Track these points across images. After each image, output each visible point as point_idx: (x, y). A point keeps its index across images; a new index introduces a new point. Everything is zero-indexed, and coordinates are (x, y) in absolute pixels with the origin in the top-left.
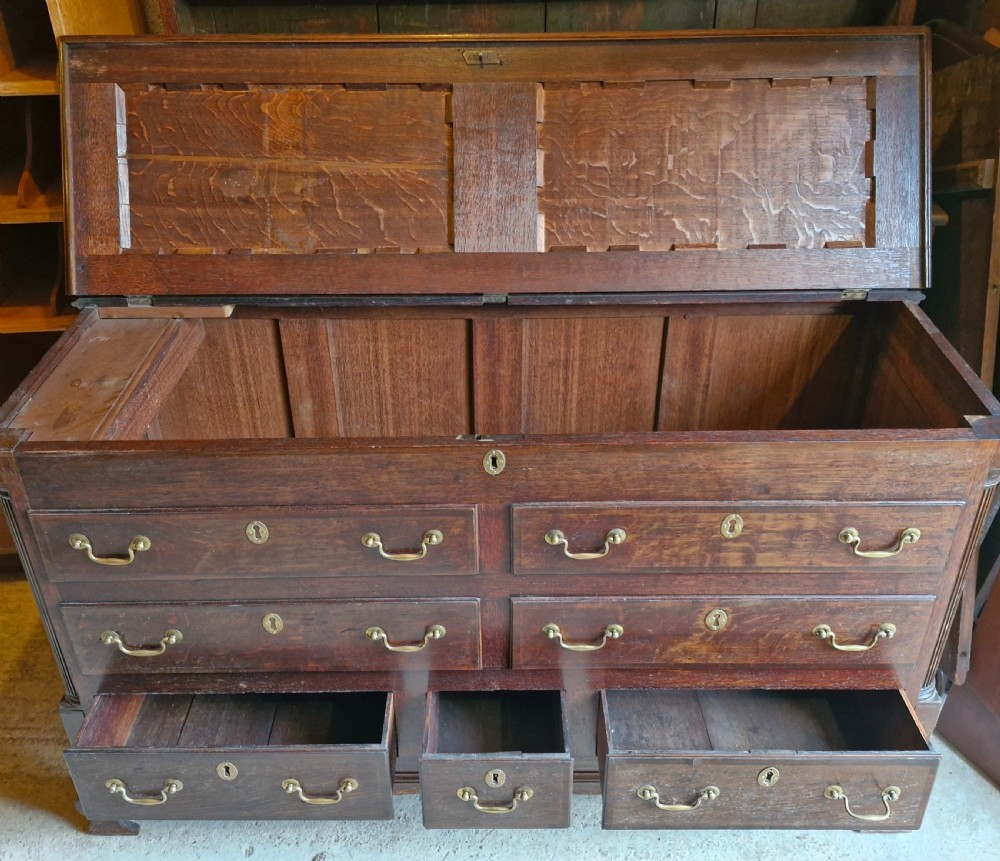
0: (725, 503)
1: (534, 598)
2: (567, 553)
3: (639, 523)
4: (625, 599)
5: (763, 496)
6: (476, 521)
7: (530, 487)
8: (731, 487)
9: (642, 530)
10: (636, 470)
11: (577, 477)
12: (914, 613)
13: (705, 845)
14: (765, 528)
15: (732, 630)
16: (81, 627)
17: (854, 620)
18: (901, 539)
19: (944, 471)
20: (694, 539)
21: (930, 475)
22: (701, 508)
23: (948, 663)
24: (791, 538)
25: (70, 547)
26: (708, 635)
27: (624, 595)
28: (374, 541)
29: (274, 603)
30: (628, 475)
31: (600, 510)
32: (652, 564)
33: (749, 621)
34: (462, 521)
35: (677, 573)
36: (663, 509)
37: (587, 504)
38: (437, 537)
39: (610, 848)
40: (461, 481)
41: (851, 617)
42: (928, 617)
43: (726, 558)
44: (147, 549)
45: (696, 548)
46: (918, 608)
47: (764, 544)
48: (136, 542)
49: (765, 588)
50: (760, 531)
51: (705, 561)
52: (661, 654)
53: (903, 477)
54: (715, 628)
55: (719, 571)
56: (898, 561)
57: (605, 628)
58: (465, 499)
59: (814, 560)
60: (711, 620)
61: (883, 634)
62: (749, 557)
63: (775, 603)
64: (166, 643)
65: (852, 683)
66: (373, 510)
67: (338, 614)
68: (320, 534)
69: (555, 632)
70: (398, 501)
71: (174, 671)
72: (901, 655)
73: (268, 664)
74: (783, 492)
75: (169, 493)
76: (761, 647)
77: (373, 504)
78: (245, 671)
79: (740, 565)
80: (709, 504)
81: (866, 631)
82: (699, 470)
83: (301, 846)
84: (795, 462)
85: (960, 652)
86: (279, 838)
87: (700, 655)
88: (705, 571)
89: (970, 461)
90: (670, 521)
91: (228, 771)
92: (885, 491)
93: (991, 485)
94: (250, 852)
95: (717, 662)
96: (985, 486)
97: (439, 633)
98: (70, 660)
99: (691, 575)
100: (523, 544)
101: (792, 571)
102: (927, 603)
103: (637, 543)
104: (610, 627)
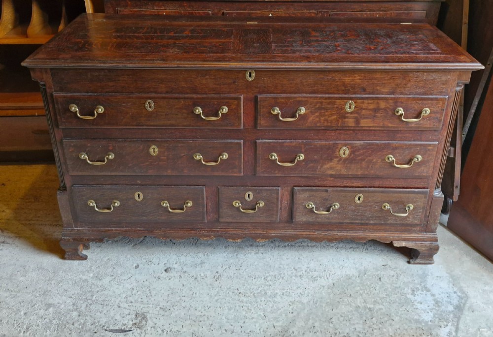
0: (347, 96)
1: (266, 140)
2: (281, 119)
3: (311, 104)
4: (305, 141)
5: (363, 93)
6: (242, 103)
7: (265, 87)
8: (349, 88)
9: (313, 107)
10: (309, 79)
11: (285, 82)
12: (429, 150)
13: (341, 267)
14: (364, 107)
15: (351, 157)
16: (70, 150)
17: (403, 153)
18: (421, 113)
19: (439, 81)
20: (334, 113)
21: (433, 84)
22: (337, 97)
24: (375, 111)
25: (69, 110)
26: (340, 159)
27: (304, 139)
28: (199, 110)
29: (154, 141)
30: (306, 82)
31: (294, 98)
32: (316, 124)
33: (358, 153)
34: (236, 102)
35: (327, 129)
36: (321, 98)
37: (289, 95)
38: (225, 110)
39: (299, 268)
40: (236, 83)
41: (402, 151)
42: (435, 153)
43: (348, 122)
44: (102, 112)
45: (335, 117)
46: (430, 148)
47: (364, 115)
48: (98, 109)
49: (364, 137)
50: (362, 109)
51: (338, 123)
52: (320, 169)
53: (421, 84)
54: (344, 156)
55: (344, 129)
56: (420, 124)
57: (296, 155)
58: (238, 92)
59: (386, 123)
60: (342, 152)
61: (416, 159)
62: (357, 121)
63: (369, 145)
64: (107, 158)
65: (404, 186)
66: (199, 96)
67: (182, 146)
68: (176, 107)
69: (275, 156)
70: (210, 92)
71: (109, 174)
72: (424, 171)
73: (151, 171)
74: (371, 91)
75: (113, 86)
76: (363, 166)
77: (199, 94)
78: (140, 174)
79: (353, 125)
80: (340, 96)
81: (409, 159)
82: (336, 79)
83: (160, 264)
84: (376, 77)
85: (455, 186)
86: (150, 262)
87: (337, 170)
88: (339, 128)
89: (449, 77)
90: (324, 103)
91: (139, 196)
92: (414, 91)
93: (459, 89)
94: (137, 267)
95: (345, 173)
96: (457, 89)
97: (225, 157)
98: (64, 167)
99: (333, 130)
100: (262, 114)
101: (376, 129)
102: (434, 146)
103: (310, 114)
104: (298, 155)
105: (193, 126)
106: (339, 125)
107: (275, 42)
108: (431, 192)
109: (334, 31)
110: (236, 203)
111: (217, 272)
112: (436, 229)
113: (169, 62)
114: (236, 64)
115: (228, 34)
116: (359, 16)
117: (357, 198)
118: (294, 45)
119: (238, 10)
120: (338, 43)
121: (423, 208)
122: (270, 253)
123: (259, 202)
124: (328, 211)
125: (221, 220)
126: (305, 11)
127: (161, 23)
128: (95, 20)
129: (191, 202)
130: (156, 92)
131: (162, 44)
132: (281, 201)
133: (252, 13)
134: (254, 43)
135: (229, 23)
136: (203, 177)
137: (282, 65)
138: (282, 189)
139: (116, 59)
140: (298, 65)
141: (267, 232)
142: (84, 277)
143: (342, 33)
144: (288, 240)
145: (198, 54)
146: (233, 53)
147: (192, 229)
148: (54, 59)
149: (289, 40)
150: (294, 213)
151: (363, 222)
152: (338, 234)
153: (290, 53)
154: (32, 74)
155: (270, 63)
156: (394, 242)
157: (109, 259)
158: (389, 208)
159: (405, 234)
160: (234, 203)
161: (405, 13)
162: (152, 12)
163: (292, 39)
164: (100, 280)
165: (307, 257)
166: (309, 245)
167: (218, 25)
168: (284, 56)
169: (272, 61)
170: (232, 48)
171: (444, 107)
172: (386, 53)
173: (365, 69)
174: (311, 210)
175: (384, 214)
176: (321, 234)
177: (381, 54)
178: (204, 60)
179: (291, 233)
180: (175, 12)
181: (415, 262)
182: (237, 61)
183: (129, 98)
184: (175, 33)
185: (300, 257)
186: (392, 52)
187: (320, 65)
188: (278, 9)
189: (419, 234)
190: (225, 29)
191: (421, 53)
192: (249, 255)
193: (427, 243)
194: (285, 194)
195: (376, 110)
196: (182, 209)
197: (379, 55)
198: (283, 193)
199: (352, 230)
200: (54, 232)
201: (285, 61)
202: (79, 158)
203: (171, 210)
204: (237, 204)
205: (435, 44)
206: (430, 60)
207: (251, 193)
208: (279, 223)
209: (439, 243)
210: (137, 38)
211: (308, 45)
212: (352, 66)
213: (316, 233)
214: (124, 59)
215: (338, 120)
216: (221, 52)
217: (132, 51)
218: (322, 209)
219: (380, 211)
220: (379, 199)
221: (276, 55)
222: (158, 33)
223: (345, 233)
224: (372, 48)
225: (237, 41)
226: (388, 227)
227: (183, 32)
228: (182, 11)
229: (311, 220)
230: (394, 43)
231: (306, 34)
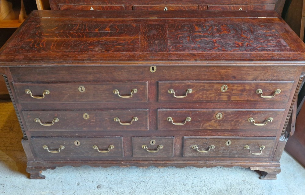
0: (222, 81)
1: (165, 109)
2: (175, 96)
3: (196, 87)
4: (192, 110)
5: (234, 80)
6: (147, 86)
7: (164, 76)
8: (224, 76)
9: (197, 89)
10: (196, 71)
11: (178, 73)
12: (278, 114)
13: (215, 183)
14: (234, 89)
15: (224, 119)
16: (28, 117)
17: (261, 116)
18: (275, 92)
19: (288, 72)
20: (213, 92)
21: (284, 73)
22: (215, 83)
23: (288, 129)
24: (242, 91)
25: (25, 93)
26: (217, 120)
27: (191, 108)
28: (117, 92)
29: (86, 110)
30: (193, 73)
31: (184, 83)
32: (200, 99)
33: (229, 117)
34: (143, 86)
35: (208, 102)
36: (204, 83)
37: (181, 81)
38: (136, 91)
39: (186, 184)
40: (143, 74)
41: (260, 115)
42: (283, 116)
43: (222, 98)
44: (48, 94)
45: (214, 95)
46: (280, 113)
47: (234, 94)
48: (45, 92)
49: (234, 106)
50: (232, 90)
51: (216, 99)
52: (202, 126)
53: (276, 74)
54: (219, 118)
55: (220, 102)
56: (274, 99)
58: (144, 80)
59: (249, 98)
60: (217, 116)
61: (269, 121)
63: (237, 111)
64: (54, 122)
65: (259, 135)
66: (117, 83)
67: (106, 114)
68: (100, 90)
69: (171, 119)
70: (124, 80)
71: (56, 130)
72: (274, 127)
73: (85, 128)
74: (240, 78)
75: (55, 77)
76: (232, 124)
78: (77, 130)
79: (226, 100)
80: (217, 81)
81: (264, 120)
82: (214, 71)
83: (94, 182)
84: (243, 69)
85: (292, 125)
86: (87, 180)
87: (214, 126)
88: (216, 102)
89: (296, 69)
90: (206, 86)
91: (77, 143)
92: (270, 78)
93: (302, 76)
94: (78, 184)
95: (219, 128)
96: (300, 77)
97: (136, 120)
98: (25, 127)
99: (212, 102)
100: (161, 93)
101: (242, 102)
102: (282, 111)
103: (196, 93)
104: (187, 118)
105: (113, 101)
106: (216, 100)
107: (170, 39)
108: (278, 139)
109: (211, 26)
112: (280, 159)
113: (94, 61)
115: (135, 31)
118: (184, 41)
120: (215, 39)
121: (272, 148)
123: (159, 146)
124: (207, 149)
125: (134, 156)
126: (190, 5)
127: (89, 19)
129: (113, 146)
131: (90, 42)
132: (175, 145)
133: (153, 7)
134: (155, 40)
135: (137, 18)
136: (120, 131)
137: (176, 63)
138: (176, 138)
139: (57, 59)
140: (188, 63)
141: (165, 162)
144: (179, 167)
145: (115, 53)
146: (141, 51)
147: (114, 161)
148: (11, 61)
149: (180, 36)
150: (184, 152)
151: (230, 156)
152: (213, 163)
153: (181, 50)
155: (167, 62)
156: (251, 168)
157: (59, 178)
158: (248, 148)
159: (259, 163)
160: (143, 146)
163: (182, 35)
167: (129, 20)
168: (177, 54)
169: (169, 59)
170: (139, 45)
172: (250, 50)
174: (196, 150)
176: (202, 164)
177: (247, 51)
179: (181, 163)
181: (265, 178)
182: (143, 60)
184: (99, 30)
185: (188, 176)
186: (255, 49)
187: (203, 63)
188: (171, 4)
189: (268, 163)
190: (134, 25)
193: (273, 168)
194: (178, 141)
196: (107, 150)
198: (176, 140)
199: (223, 161)
201: (178, 60)
202: (34, 122)
203: (99, 151)
204: (145, 147)
207: (154, 141)
208: (174, 157)
209: (281, 167)
210: (72, 35)
211: (193, 42)
212: (227, 64)
213: (198, 163)
214: (62, 60)
216: (132, 50)
217: (68, 50)
218: (202, 149)
219: (242, 150)
220: (242, 143)
221: (171, 52)
222: (87, 30)
223: (218, 162)
224: (240, 45)
225: (143, 38)
226: (247, 159)
227: (105, 29)
228: (104, 6)
229: (195, 155)
230: (255, 38)
231: (192, 30)
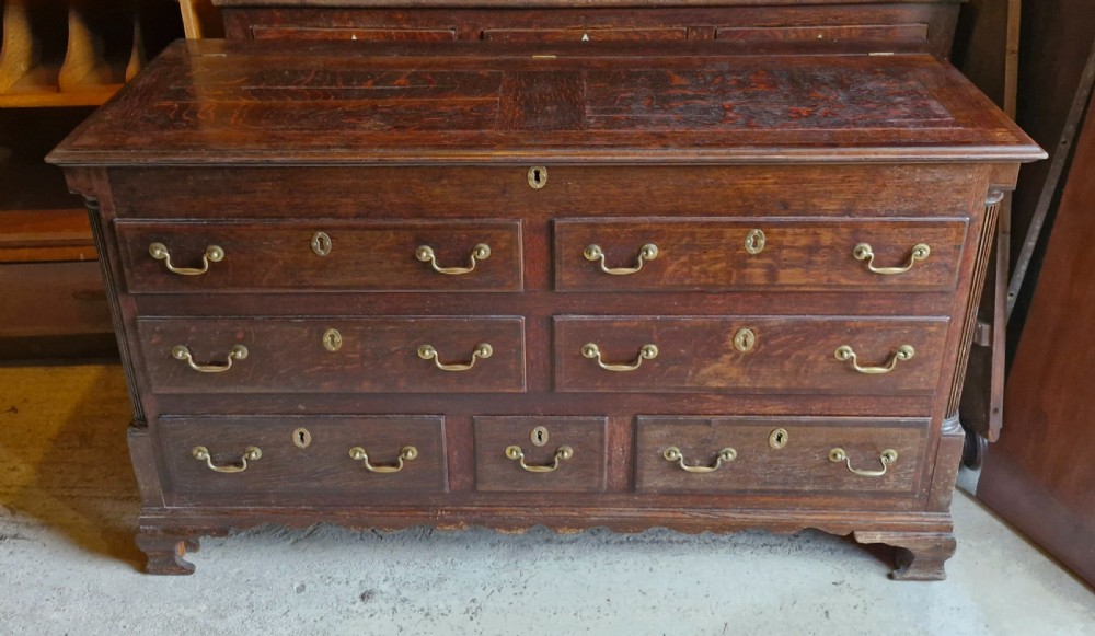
0: (748, 219)
1: (575, 317)
2: (606, 269)
3: (670, 238)
4: (658, 318)
5: (783, 213)
6: (520, 236)
7: (570, 202)
8: (753, 202)
9: (673, 245)
10: (666, 185)
11: (612, 192)
12: (930, 334)
13: (743, 588)
14: (785, 244)
15: (760, 351)
16: (154, 341)
17: (874, 342)
18: (911, 254)
19: (948, 187)
20: (720, 256)
21: (935, 191)
22: (726, 223)
24: (810, 252)
25: (148, 256)
26: (737, 357)
27: (658, 314)
28: (427, 254)
29: (333, 319)
30: (658, 190)
31: (633, 225)
32: (682, 281)
33: (775, 342)
34: (508, 235)
35: (704, 292)
36: (691, 224)
37: (622, 219)
38: (485, 252)
39: (650, 590)
40: (507, 195)
41: (871, 338)
42: (943, 340)
43: (751, 275)
44: (220, 259)
45: (724, 264)
46: (931, 329)
47: (785, 260)
48: (211, 252)
49: (788, 307)
50: (780, 247)
51: (731, 278)
52: (693, 376)
53: (910, 193)
54: (744, 349)
55: (746, 291)
56: (910, 279)
57: (641, 348)
58: (511, 214)
59: (834, 277)
60: (739, 340)
61: (902, 354)
62: (772, 274)
63: (800, 324)
64: (233, 358)
65: (877, 411)
66: (427, 223)
67: (393, 331)
68: (379, 245)
69: (594, 351)
70: (450, 215)
71: (238, 391)
72: (921, 379)
73: (327, 384)
74: (801, 208)
75: (243, 203)
76: (786, 369)
77: (427, 218)
78: (304, 391)
79: (764, 282)
80: (733, 219)
81: (886, 353)
82: (723, 184)
83: (351, 583)
84: (810, 177)
85: (991, 409)
86: (330, 578)
87: (731, 378)
88: (732, 289)
89: (971, 177)
90: (698, 236)
91: (301, 438)
92: (894, 208)
93: (992, 201)
94: (301, 589)
95: (747, 386)
96: (987, 202)
97: (485, 352)
98: (141, 378)
99: (719, 293)
100: (563, 259)
101: (813, 289)
102: (942, 325)
103: (668, 259)
104: (645, 347)
105: (415, 288)
106: (732, 282)
107: (593, 102)
108: (936, 425)
109: (721, 74)
110: (512, 451)
111: (473, 600)
112: (949, 504)
113: (361, 150)
114: (505, 153)
115: (490, 85)
116: (781, 37)
117: (774, 438)
118: (633, 107)
119: (513, 27)
120: (731, 102)
121: (919, 458)
122: (587, 558)
123: (561, 449)
124: (712, 465)
125: (481, 488)
126: (661, 28)
127: (345, 59)
128: (204, 55)
129: (414, 449)
130: (334, 216)
131: (347, 109)
132: (610, 446)
133: (546, 33)
134: (546, 104)
135: (494, 58)
136: (439, 395)
137: (606, 155)
138: (611, 421)
139: (248, 146)
140: (641, 155)
141: (580, 512)
142: (188, 613)
143: (741, 78)
144: (626, 530)
145: (424, 132)
146: (501, 129)
147: (417, 508)
148: (115, 148)
149: (623, 96)
150: (639, 471)
151: (787, 488)
152: (736, 516)
153: (624, 127)
154: (69, 181)
155: (579, 152)
156: (857, 533)
157: (240, 572)
158: (844, 458)
159: (882, 516)
160: (508, 451)
161: (880, 28)
162: (327, 33)
163: (629, 95)
164: (222, 617)
165: (668, 566)
166: (674, 539)
167: (470, 62)
168: (610, 134)
169: (584, 147)
170: (497, 116)
171: (961, 241)
172: (833, 125)
173: (787, 161)
174: (675, 465)
175: (834, 472)
176: (698, 517)
177: (821, 127)
178: (439, 146)
179: (632, 514)
180: (377, 33)
181: (905, 576)
182: (507, 147)
183: (277, 229)
184: (375, 84)
185: (654, 568)
186: (847, 123)
187: (687, 154)
188: (601, 23)
189: (911, 515)
190: (485, 72)
191: (911, 123)
192: (543, 563)
193: (930, 535)
194: (618, 432)
195: (813, 249)
196: (395, 464)
197: (817, 129)
198: (614, 431)
199: (766, 507)
200: (123, 514)
201: (612, 146)
202: (171, 357)
203: (370, 467)
204: (514, 454)
205: (941, 101)
206: (928, 140)
207: (543, 430)
208: (606, 493)
209: (956, 534)
210: (294, 94)
211: (663, 108)
213: (687, 515)
214: (264, 146)
215: (730, 272)
216: (474, 126)
217: (283, 126)
218: (698, 462)
219: (825, 464)
220: (823, 440)
221: (593, 131)
222: (340, 84)
223: (749, 514)
224: (804, 114)
225: (510, 100)
226: (843, 500)
227: (394, 80)
228: (393, 31)
229: (674, 485)
230: (852, 100)
231: (659, 82)
